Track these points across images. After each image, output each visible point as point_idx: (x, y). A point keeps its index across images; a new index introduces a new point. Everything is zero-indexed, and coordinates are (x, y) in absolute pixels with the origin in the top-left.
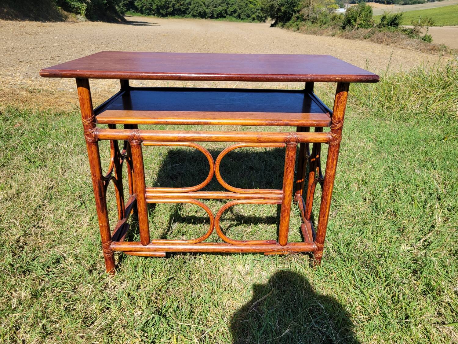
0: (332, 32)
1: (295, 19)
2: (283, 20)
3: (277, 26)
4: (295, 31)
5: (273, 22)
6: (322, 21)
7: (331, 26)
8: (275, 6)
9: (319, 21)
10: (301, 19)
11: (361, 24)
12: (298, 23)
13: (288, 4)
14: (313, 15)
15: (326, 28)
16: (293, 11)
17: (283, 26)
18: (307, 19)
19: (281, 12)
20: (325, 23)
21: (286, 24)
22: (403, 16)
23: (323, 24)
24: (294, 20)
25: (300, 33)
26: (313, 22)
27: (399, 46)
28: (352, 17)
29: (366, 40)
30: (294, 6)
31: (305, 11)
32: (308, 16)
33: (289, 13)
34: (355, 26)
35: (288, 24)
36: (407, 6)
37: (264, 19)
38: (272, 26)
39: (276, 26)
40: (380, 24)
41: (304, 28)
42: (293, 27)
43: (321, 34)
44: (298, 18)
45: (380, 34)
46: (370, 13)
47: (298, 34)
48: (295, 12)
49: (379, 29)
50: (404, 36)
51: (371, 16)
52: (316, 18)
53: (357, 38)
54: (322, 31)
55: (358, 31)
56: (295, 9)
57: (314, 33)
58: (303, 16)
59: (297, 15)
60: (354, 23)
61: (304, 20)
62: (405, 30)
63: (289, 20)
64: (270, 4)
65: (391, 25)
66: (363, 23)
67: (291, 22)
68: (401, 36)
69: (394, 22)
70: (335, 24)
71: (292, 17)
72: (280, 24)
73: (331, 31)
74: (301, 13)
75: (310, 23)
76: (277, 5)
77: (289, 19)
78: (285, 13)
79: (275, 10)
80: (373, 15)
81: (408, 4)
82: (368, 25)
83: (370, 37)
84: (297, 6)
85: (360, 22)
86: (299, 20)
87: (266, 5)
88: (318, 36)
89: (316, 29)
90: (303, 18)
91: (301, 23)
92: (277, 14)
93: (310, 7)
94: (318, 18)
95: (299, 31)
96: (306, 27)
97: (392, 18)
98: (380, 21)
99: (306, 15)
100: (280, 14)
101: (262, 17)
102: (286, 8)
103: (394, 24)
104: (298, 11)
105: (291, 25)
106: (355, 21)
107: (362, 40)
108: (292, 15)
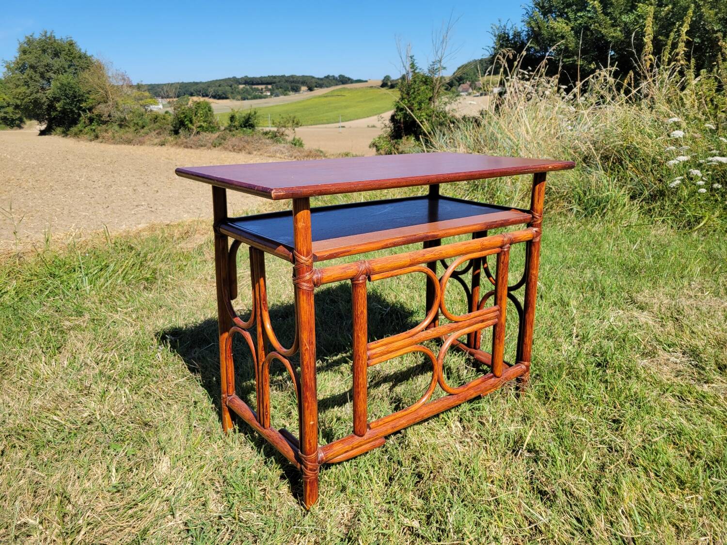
0: (159, 140)
1: (87, 121)
2: (64, 124)
3: (53, 133)
4: (91, 141)
5: (43, 127)
6: (137, 124)
7: (154, 130)
8: (43, 101)
9: (132, 124)
10: (97, 122)
11: (201, 126)
12: (94, 127)
13: (68, 98)
14: (117, 115)
15: (147, 134)
16: (80, 108)
17: (65, 134)
18: (108, 121)
19: (55, 109)
20: (143, 127)
21: (71, 129)
22: (257, 115)
23: (139, 128)
24: (85, 122)
25: (101, 142)
26: (121, 126)
27: (266, 154)
28: (185, 117)
29: (217, 148)
30: (80, 101)
31: (101, 109)
32: (109, 116)
33: (72, 111)
34: (193, 129)
35: (74, 129)
36: (246, 102)
37: (17, 122)
38: (42, 133)
39: (51, 134)
40: (230, 126)
41: (106, 134)
42: (86, 134)
43: (141, 143)
44: (91, 120)
45: (234, 139)
46: (210, 111)
47: (99, 144)
48: (84, 111)
49: (231, 133)
50: (268, 141)
51: (212, 115)
52: (125, 118)
53: (202, 146)
54: (141, 139)
55: (200, 137)
56: (83, 105)
57: (129, 142)
58: (100, 116)
59: (89, 115)
60: (190, 125)
61: (105, 123)
62: (266, 133)
63: (76, 124)
64: (31, 97)
65: (245, 127)
66: (204, 125)
67: (79, 125)
68: (264, 140)
69: (248, 123)
70: (161, 128)
71: (81, 118)
72: (59, 130)
73: (157, 138)
74: (96, 112)
75: (117, 128)
76: (45, 99)
77: (74, 122)
78: (64, 111)
79: (44, 107)
80: (214, 113)
81: (247, 99)
82: (211, 128)
83: (220, 144)
84: (86, 101)
85: (199, 124)
86: (95, 123)
87: (23, 99)
88: (136, 146)
89: (130, 136)
90: (102, 119)
91: (99, 128)
92: (49, 114)
93: (110, 103)
94: (127, 118)
95: (100, 140)
96: (110, 134)
97: (244, 117)
98: (229, 122)
99: (107, 115)
100: (53, 114)
101: (13, 120)
102: (65, 104)
103: (249, 126)
104: (90, 110)
105: (81, 131)
106: (191, 122)
107: (210, 148)
108: (79, 115)
